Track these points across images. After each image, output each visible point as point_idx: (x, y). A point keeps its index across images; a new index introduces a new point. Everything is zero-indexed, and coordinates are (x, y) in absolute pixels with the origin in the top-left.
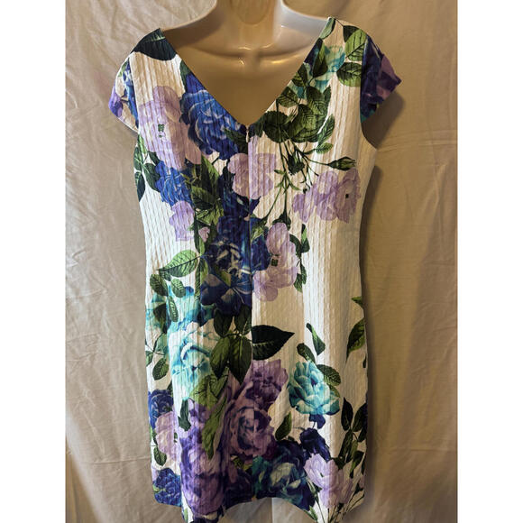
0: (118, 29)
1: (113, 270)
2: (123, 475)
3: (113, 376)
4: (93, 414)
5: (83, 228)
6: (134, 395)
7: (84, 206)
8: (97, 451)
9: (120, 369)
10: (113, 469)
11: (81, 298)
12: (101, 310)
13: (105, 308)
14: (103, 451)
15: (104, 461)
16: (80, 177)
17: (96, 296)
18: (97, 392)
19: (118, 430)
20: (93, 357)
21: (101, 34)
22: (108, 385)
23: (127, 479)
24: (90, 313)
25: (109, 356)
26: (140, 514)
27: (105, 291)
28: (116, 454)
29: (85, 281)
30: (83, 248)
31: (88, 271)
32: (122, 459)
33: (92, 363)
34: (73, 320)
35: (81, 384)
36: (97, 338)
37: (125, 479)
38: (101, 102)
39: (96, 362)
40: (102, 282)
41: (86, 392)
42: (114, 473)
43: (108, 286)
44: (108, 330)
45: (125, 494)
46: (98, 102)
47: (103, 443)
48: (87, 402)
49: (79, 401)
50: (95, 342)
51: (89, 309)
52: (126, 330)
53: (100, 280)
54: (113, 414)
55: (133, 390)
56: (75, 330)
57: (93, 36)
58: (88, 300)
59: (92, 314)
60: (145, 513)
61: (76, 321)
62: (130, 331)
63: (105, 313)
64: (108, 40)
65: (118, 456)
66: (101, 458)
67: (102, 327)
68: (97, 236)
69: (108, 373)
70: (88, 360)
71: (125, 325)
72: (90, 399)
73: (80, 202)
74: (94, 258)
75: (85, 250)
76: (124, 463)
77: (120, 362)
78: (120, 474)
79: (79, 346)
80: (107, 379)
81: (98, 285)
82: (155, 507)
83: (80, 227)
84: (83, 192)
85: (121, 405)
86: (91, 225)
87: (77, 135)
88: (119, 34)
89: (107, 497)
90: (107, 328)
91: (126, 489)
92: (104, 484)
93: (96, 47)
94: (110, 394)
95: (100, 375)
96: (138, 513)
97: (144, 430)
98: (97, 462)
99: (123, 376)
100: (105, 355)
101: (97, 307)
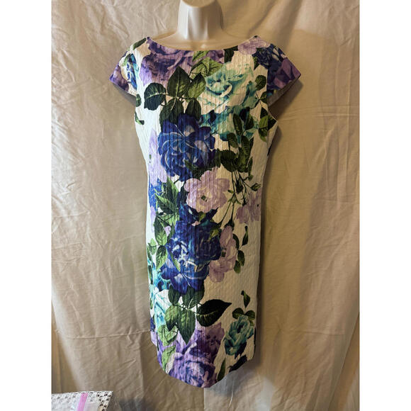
0: (105, 28)
1: (95, 198)
2: (97, 348)
3: (92, 274)
4: (77, 301)
5: (75, 167)
6: (107, 288)
7: (76, 151)
8: (79, 330)
9: (98, 269)
10: (90, 343)
11: (72, 217)
12: (86, 226)
13: (89, 225)
14: (83, 329)
15: (83, 337)
16: (74, 130)
17: (83, 216)
18: (80, 285)
19: (94, 314)
20: (78, 260)
21: (93, 31)
22: (89, 281)
23: (99, 351)
24: (77, 228)
25: (90, 259)
26: (108, 377)
27: (89, 213)
28: (92, 331)
29: (75, 205)
30: (74, 180)
31: (77, 198)
32: (96, 336)
33: (78, 265)
34: (65, 232)
35: (69, 280)
36: (82, 246)
37: (98, 350)
38: (91, 79)
39: (81, 264)
40: (87, 206)
41: (72, 285)
42: (91, 346)
43: (92, 209)
44: (90, 240)
45: (98, 362)
46: (89, 78)
47: (83, 324)
48: (73, 292)
49: (67, 292)
50: (81, 249)
51: (77, 224)
52: (103, 241)
53: (85, 204)
54: (91, 302)
55: (106, 285)
56: (66, 240)
57: (87, 32)
58: (76, 219)
59: (79, 229)
60: (111, 377)
61: (67, 233)
62: (106, 242)
63: (88, 228)
64: (98, 35)
65: (94, 334)
66: (81, 335)
67: (86, 239)
68: (85, 173)
69: (89, 272)
70: (74, 262)
71: (103, 237)
72: (75, 291)
73: (73, 148)
74: (81, 189)
75: (75, 182)
76: (98, 339)
77: (98, 264)
78: (95, 347)
79: (69, 252)
80: (88, 277)
81: (84, 208)
82: (119, 373)
83: (72, 166)
84: (76, 141)
85: (97, 296)
86: (80, 165)
87: (73, 100)
88: (106, 31)
89: (84, 364)
90: (89, 239)
91: (98, 358)
92: (82, 354)
93: (90, 40)
94: (89, 287)
95: (83, 273)
96: (106, 377)
97: (113, 314)
98: (78, 337)
99: (99, 275)
100: (87, 259)
101: (83, 224)
